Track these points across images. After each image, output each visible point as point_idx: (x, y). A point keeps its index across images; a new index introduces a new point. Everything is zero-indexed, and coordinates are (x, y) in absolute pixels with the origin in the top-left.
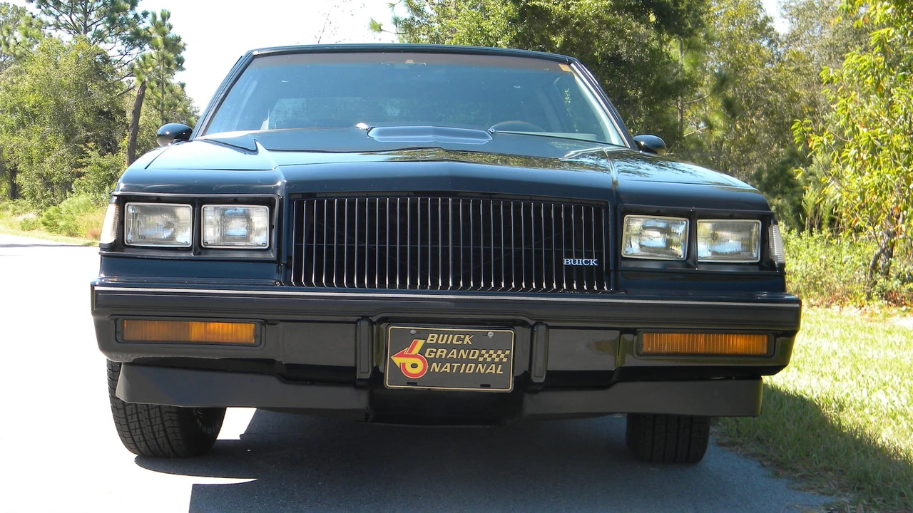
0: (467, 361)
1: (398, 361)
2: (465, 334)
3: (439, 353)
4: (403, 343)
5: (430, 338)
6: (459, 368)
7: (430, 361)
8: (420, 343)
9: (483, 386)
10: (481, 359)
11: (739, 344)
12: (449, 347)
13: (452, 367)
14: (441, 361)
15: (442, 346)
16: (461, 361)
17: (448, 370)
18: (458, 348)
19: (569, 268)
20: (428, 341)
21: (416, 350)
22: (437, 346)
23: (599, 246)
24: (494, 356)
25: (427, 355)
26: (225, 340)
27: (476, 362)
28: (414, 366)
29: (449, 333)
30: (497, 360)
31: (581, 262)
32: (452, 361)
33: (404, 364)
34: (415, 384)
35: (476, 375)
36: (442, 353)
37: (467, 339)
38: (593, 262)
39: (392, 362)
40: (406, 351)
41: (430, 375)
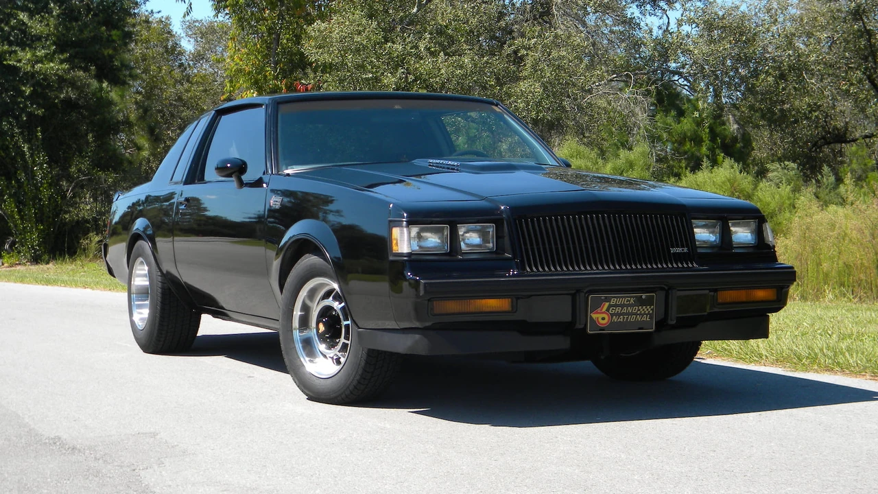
0: (632, 314)
1: (594, 316)
2: (631, 297)
3: (617, 310)
4: (597, 306)
5: (612, 301)
6: (628, 318)
7: (612, 315)
8: (607, 304)
9: (640, 329)
10: (639, 312)
11: (761, 294)
12: (622, 306)
13: (624, 318)
14: (618, 315)
15: (618, 306)
16: (628, 314)
17: (622, 320)
18: (627, 306)
19: (674, 254)
20: (612, 303)
21: (604, 310)
22: (616, 306)
23: (686, 241)
24: (646, 310)
25: (610, 312)
26: (494, 310)
27: (636, 314)
28: (603, 319)
29: (622, 297)
30: (647, 312)
31: (679, 250)
32: (623, 314)
33: (598, 318)
34: (603, 330)
35: (637, 322)
36: (618, 310)
37: (632, 301)
38: (686, 250)
39: (591, 316)
40: (599, 310)
41: (612, 325)
